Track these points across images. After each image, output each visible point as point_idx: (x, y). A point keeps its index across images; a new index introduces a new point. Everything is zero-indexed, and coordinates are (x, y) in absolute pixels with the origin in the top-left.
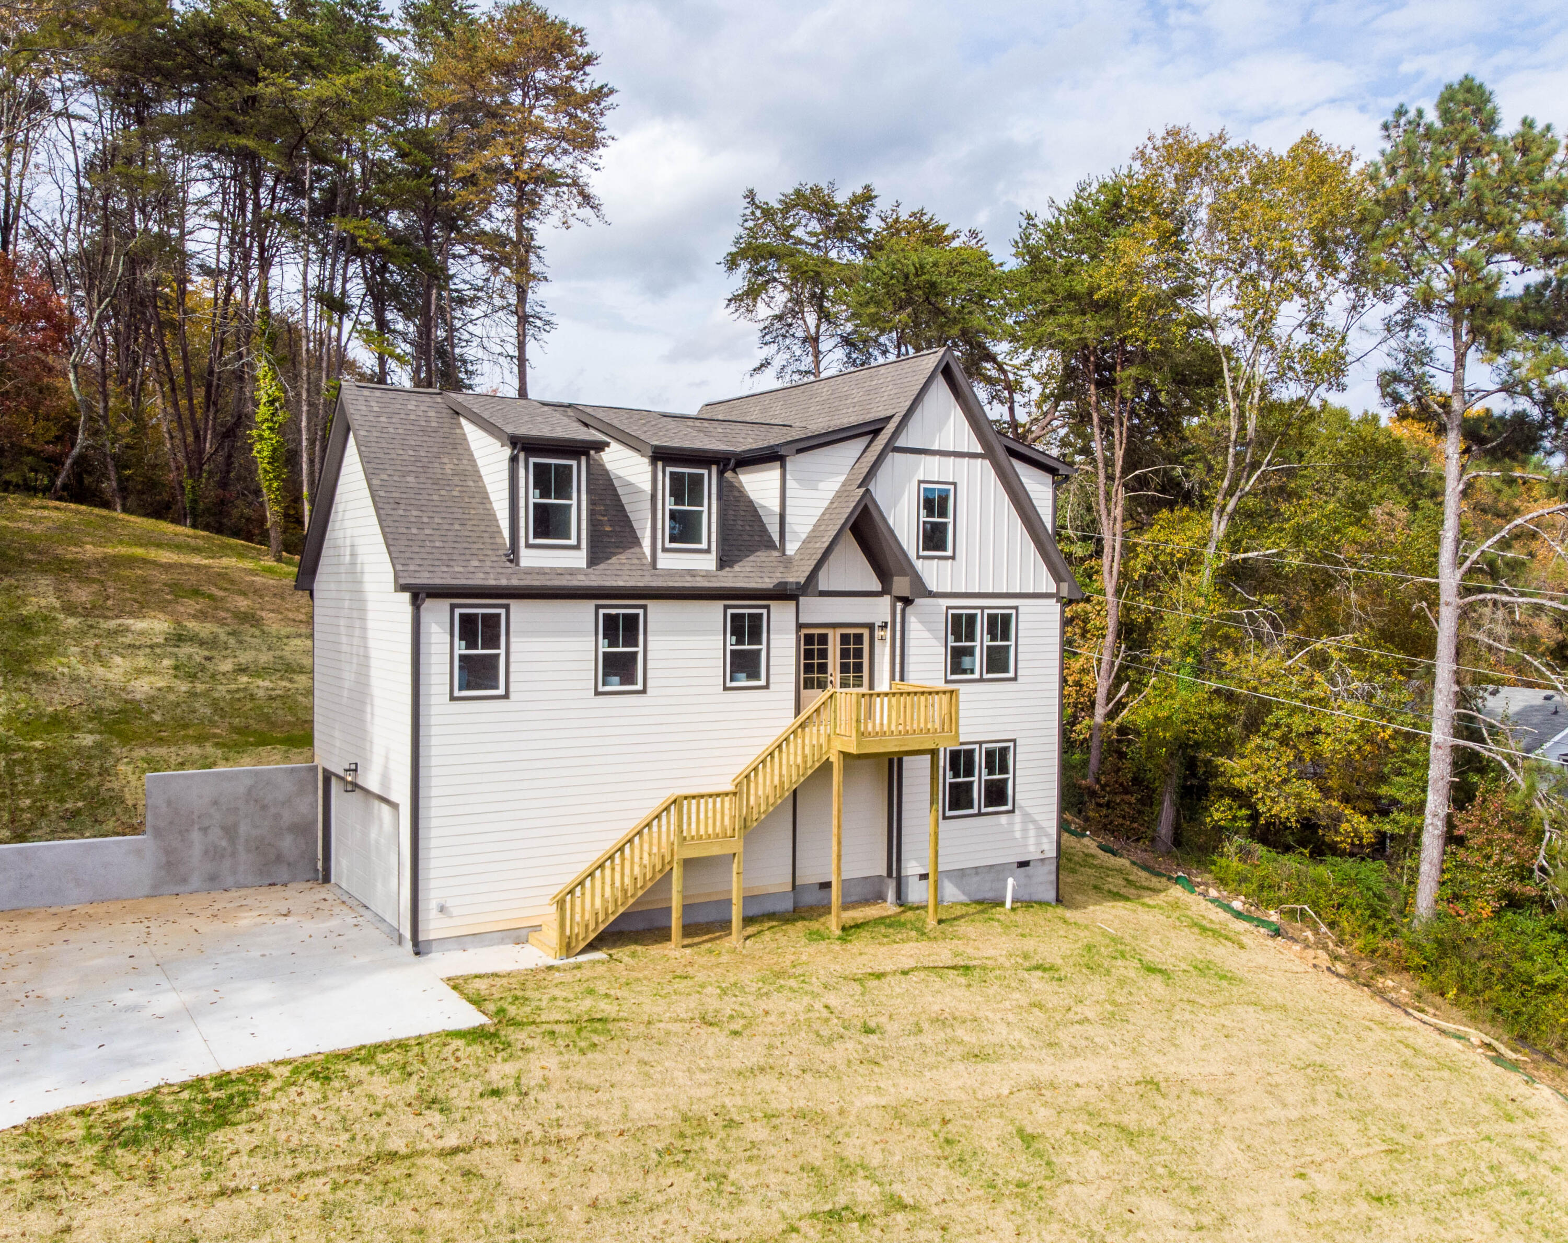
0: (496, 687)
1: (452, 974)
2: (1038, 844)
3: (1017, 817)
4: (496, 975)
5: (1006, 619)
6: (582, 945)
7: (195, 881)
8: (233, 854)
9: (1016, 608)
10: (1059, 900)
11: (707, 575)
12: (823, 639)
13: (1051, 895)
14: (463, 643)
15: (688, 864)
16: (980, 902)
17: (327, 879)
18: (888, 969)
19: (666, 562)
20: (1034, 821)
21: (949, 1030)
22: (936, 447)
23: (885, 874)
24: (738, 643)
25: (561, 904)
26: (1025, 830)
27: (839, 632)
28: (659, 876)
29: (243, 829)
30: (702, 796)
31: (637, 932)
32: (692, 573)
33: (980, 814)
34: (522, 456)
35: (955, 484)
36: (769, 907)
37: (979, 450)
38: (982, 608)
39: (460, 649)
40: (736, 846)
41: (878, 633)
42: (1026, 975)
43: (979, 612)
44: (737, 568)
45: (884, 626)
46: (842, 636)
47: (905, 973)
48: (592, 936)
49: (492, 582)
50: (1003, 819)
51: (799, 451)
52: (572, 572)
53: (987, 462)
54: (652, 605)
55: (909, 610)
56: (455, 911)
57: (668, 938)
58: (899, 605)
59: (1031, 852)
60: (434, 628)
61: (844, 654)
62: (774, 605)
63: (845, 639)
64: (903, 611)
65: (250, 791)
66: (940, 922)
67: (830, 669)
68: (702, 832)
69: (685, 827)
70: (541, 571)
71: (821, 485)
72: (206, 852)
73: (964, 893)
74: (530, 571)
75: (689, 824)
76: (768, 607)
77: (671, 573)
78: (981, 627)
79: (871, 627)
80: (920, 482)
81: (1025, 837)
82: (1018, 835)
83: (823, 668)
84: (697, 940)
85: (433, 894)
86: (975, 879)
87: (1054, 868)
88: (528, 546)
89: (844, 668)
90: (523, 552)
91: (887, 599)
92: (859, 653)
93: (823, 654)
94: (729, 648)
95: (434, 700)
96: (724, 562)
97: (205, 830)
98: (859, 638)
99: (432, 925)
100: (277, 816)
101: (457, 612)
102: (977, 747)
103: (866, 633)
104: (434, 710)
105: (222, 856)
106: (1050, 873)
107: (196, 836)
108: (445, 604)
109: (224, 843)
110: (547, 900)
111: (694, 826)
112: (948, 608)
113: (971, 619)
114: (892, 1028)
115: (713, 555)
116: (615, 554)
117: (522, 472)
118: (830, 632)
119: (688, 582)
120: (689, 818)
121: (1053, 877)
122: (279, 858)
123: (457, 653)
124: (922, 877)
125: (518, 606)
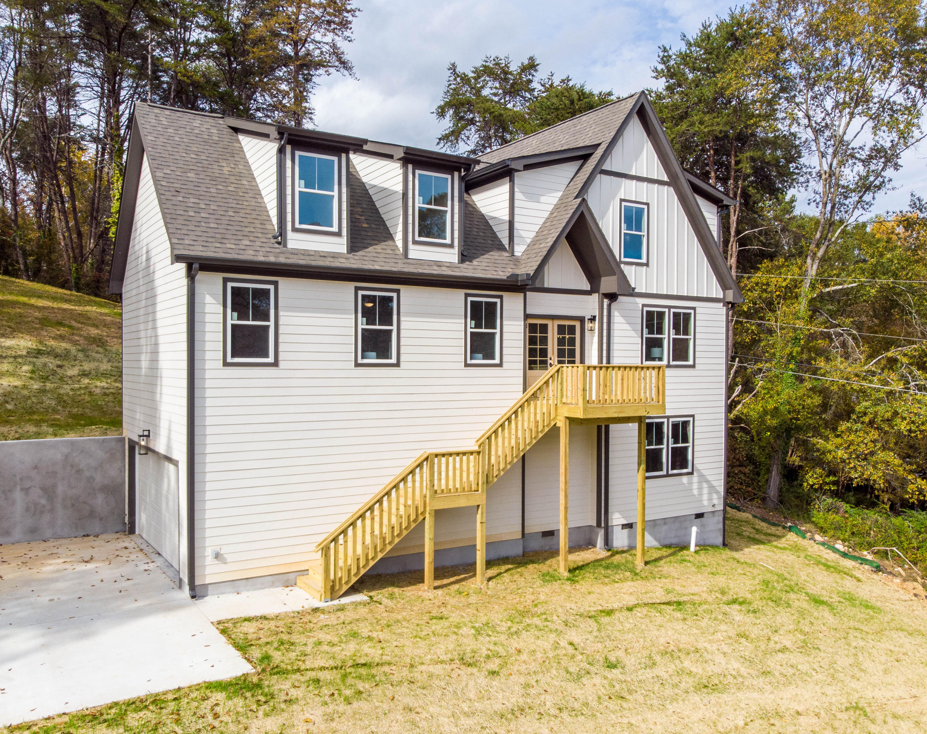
0: (266, 356)
1: (222, 617)
2: (710, 499)
3: (695, 478)
4: (265, 618)
5: (687, 317)
6: (345, 588)
7: (17, 533)
8: (52, 510)
9: (694, 309)
10: (725, 545)
11: (450, 266)
12: (544, 328)
13: (720, 540)
14: (235, 314)
15: (439, 514)
16: (669, 546)
17: (132, 531)
18: (615, 606)
19: (415, 252)
20: (707, 481)
21: (677, 662)
22: (633, 173)
23: (595, 524)
24: (478, 326)
25: (325, 550)
26: (700, 489)
27: (557, 323)
28: (413, 525)
29: (60, 489)
30: (451, 455)
31: (393, 575)
32: (439, 264)
33: (668, 475)
34: (289, 148)
35: (648, 204)
36: (503, 553)
37: (666, 178)
38: (669, 307)
39: (233, 319)
40: (480, 498)
41: (588, 325)
42: (726, 608)
43: (666, 310)
44: (475, 262)
45: (593, 319)
46: (559, 326)
47: (630, 609)
48: (354, 580)
49: (262, 259)
50: (685, 479)
51: (527, 167)
52: (335, 256)
53: (671, 189)
54: (405, 290)
55: (614, 305)
56: (229, 558)
57: (421, 580)
58: (606, 302)
59: (705, 506)
60: (208, 299)
61: (561, 342)
62: (505, 295)
63: (561, 329)
64: (609, 306)
65: (67, 457)
66: (646, 563)
67: (550, 354)
68: (451, 486)
69: (436, 483)
70: (306, 253)
71: (543, 199)
72: (27, 509)
73: (656, 539)
74: (295, 252)
75: (440, 479)
76: (501, 297)
77: (420, 262)
78: (668, 323)
79: (582, 320)
80: (622, 200)
81: (701, 494)
82: (695, 492)
83: (544, 353)
84: (445, 581)
85: (208, 542)
86: (665, 528)
87: (721, 518)
88: (295, 230)
89: (561, 353)
90: (290, 235)
91: (595, 297)
92: (572, 342)
93: (544, 340)
94: (469, 330)
95: (208, 365)
96: (464, 257)
97: (26, 490)
98: (572, 329)
99: (208, 571)
100: (91, 479)
101: (230, 285)
102: (665, 420)
103: (578, 324)
104: (208, 374)
105: (42, 512)
106: (718, 522)
107: (18, 495)
108: (217, 278)
109: (43, 501)
110: (313, 547)
111: (443, 482)
112: (644, 306)
113: (661, 315)
114: (630, 661)
115: (456, 250)
116: (371, 245)
117: (289, 163)
118: (549, 323)
119: (435, 271)
120: (440, 473)
121: (721, 526)
122: (92, 514)
123: (229, 323)
124: (624, 526)
125: (284, 283)
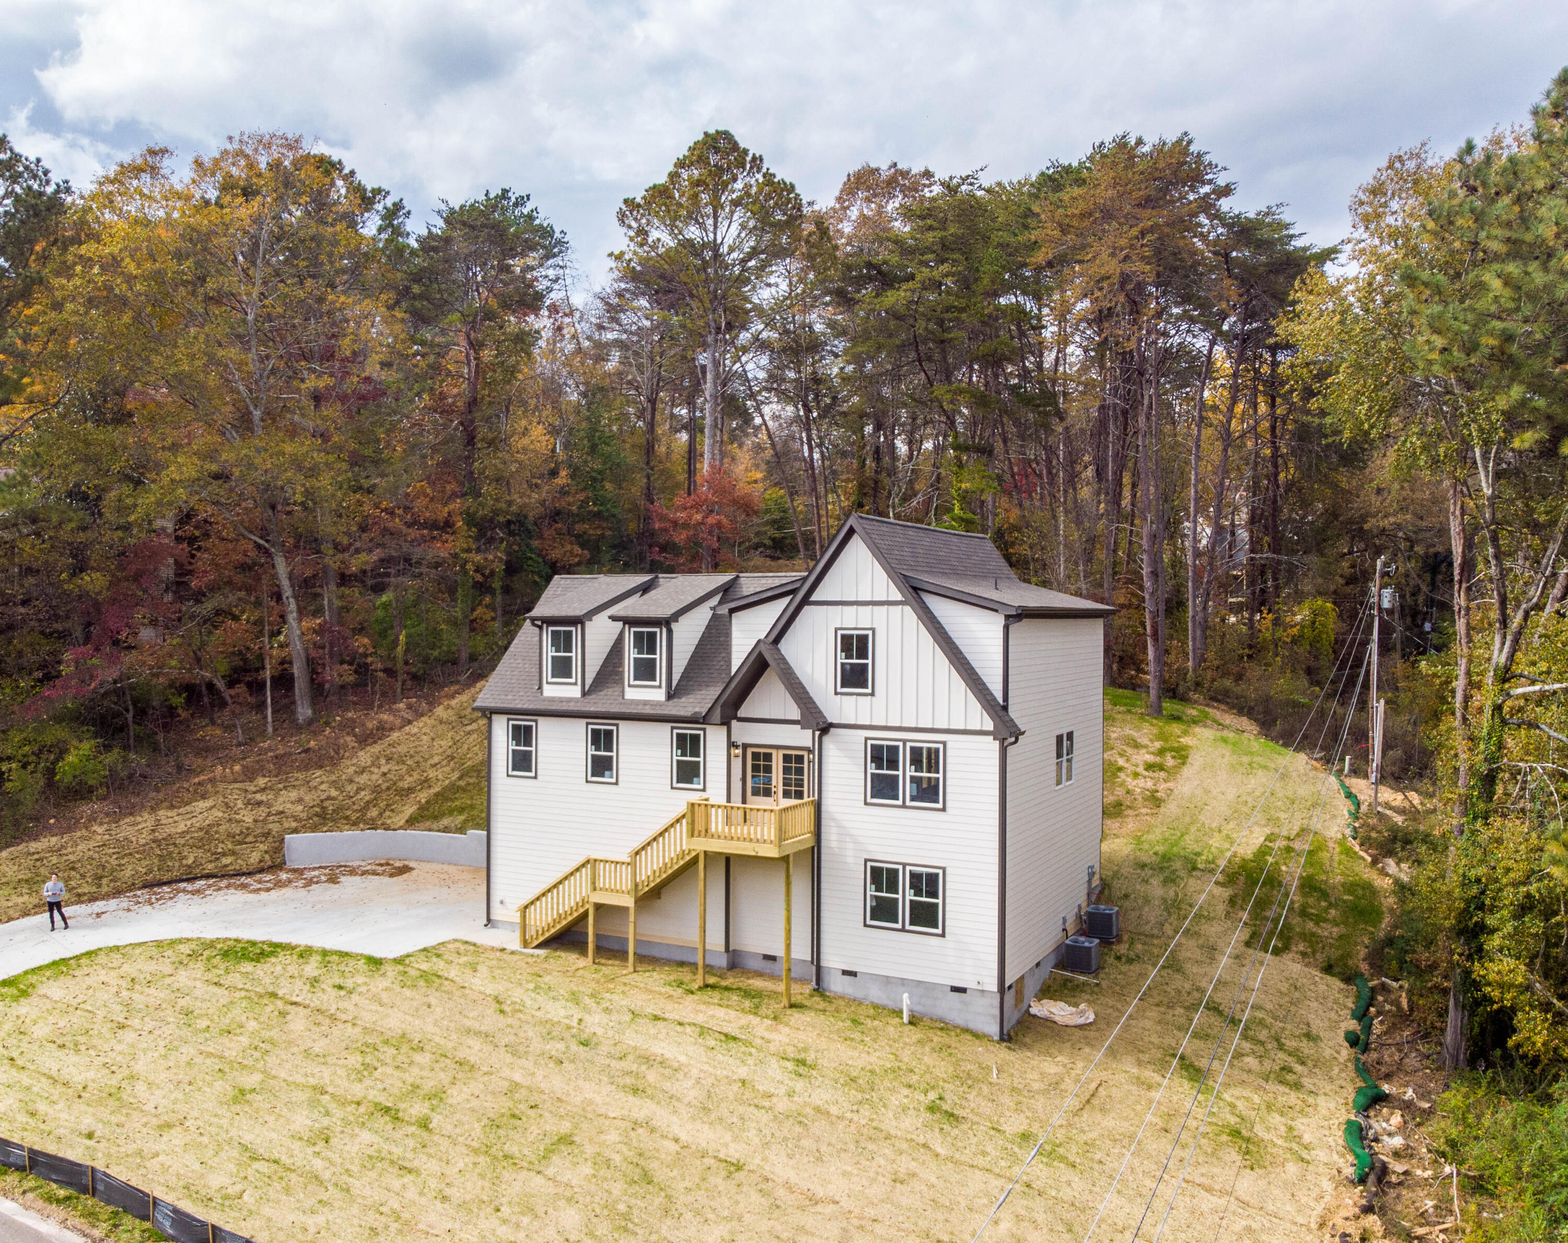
0: (531, 771)
2: (976, 975)
3: (946, 942)
5: (935, 752)
9: (944, 743)
11: (658, 704)
12: (768, 757)
13: (994, 1029)
14: (514, 743)
19: (632, 694)
20: (970, 951)
22: (854, 597)
23: (810, 960)
24: (684, 754)
26: (958, 957)
27: (781, 752)
30: (607, 862)
33: (903, 930)
34: (545, 626)
35: (873, 630)
37: (899, 597)
38: (905, 742)
39: (512, 746)
40: (630, 902)
41: (811, 756)
43: (900, 744)
44: (684, 699)
46: (784, 756)
49: (529, 706)
50: (930, 940)
52: (569, 700)
53: (908, 609)
54: (623, 725)
55: (826, 739)
58: (817, 734)
59: (969, 981)
60: (500, 732)
61: (786, 770)
63: (787, 758)
64: (820, 738)
68: (607, 886)
69: (596, 881)
70: (555, 699)
74: (552, 700)
76: (706, 730)
77: (633, 702)
78: (905, 758)
79: (809, 750)
80: (837, 629)
81: (959, 964)
82: (951, 960)
83: (767, 781)
88: (548, 683)
89: (786, 782)
90: (546, 687)
92: (799, 772)
93: (768, 769)
94: (675, 759)
96: (670, 697)
98: (800, 759)
101: (511, 723)
102: (900, 867)
103: (805, 755)
104: (498, 782)
106: (991, 1006)
108: (504, 718)
111: (602, 881)
112: (866, 739)
113: (893, 750)
115: (664, 691)
117: (545, 638)
118: (774, 752)
121: (996, 1012)
123: (511, 748)
124: (845, 973)
125: (542, 721)
